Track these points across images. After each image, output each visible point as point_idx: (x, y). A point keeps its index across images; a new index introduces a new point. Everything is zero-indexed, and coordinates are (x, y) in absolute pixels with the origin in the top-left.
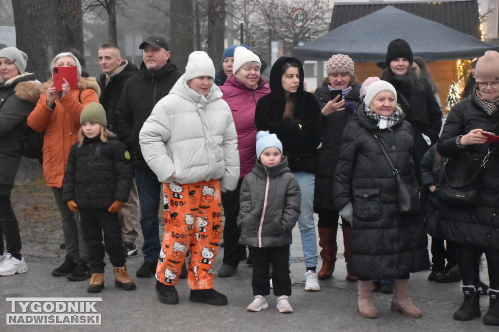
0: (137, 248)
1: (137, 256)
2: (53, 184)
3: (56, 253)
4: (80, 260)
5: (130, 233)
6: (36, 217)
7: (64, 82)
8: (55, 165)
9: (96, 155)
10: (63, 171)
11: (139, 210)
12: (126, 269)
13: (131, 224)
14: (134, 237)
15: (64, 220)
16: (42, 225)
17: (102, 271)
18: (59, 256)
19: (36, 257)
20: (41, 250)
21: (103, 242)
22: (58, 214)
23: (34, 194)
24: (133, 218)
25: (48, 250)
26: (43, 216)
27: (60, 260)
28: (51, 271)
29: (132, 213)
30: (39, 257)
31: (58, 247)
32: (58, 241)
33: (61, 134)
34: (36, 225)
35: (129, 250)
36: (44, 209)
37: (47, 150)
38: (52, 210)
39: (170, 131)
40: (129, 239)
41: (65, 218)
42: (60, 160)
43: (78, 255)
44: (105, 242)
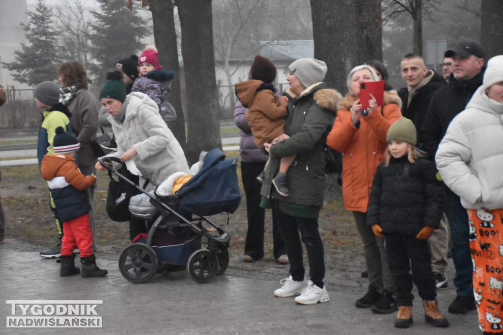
0: (447, 280)
1: (447, 288)
2: (355, 208)
3: (358, 282)
4: (385, 291)
5: (439, 263)
6: (334, 242)
7: (371, 98)
8: (357, 188)
9: (404, 175)
10: (367, 195)
11: (447, 236)
12: (436, 304)
13: (439, 253)
14: (443, 267)
15: (366, 247)
16: (341, 251)
17: (410, 304)
18: (361, 286)
19: (337, 285)
20: (342, 277)
21: (411, 272)
22: (359, 240)
23: (331, 217)
24: (442, 246)
25: (350, 279)
26: (342, 242)
27: (362, 289)
28: (354, 301)
29: (440, 240)
30: (341, 286)
31: (360, 275)
32: (359, 269)
33: (364, 154)
34: (335, 250)
35: (438, 282)
36: (342, 233)
37: (347, 172)
38: (351, 235)
39: (470, 149)
40: (437, 269)
41: (366, 244)
42: (363, 182)
43: (382, 285)
44: (413, 272)
